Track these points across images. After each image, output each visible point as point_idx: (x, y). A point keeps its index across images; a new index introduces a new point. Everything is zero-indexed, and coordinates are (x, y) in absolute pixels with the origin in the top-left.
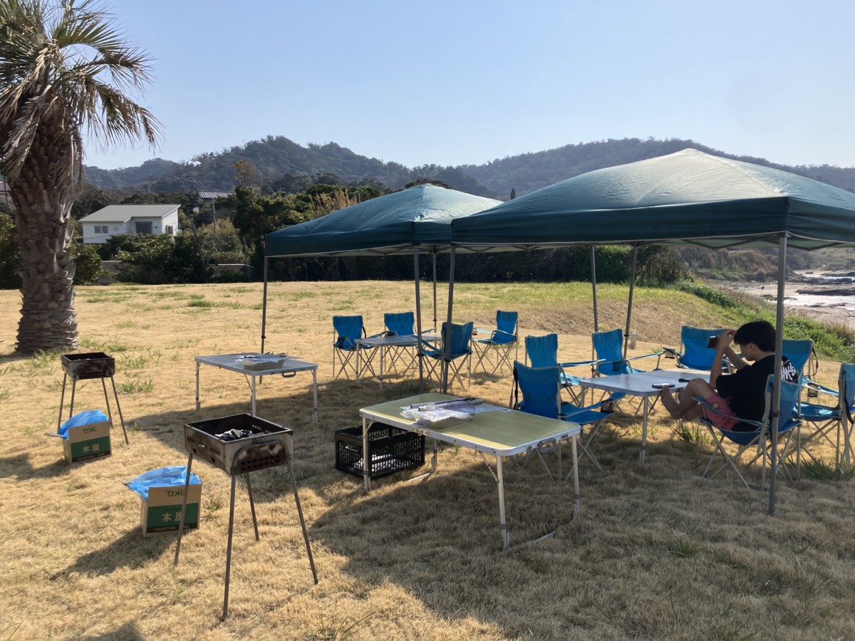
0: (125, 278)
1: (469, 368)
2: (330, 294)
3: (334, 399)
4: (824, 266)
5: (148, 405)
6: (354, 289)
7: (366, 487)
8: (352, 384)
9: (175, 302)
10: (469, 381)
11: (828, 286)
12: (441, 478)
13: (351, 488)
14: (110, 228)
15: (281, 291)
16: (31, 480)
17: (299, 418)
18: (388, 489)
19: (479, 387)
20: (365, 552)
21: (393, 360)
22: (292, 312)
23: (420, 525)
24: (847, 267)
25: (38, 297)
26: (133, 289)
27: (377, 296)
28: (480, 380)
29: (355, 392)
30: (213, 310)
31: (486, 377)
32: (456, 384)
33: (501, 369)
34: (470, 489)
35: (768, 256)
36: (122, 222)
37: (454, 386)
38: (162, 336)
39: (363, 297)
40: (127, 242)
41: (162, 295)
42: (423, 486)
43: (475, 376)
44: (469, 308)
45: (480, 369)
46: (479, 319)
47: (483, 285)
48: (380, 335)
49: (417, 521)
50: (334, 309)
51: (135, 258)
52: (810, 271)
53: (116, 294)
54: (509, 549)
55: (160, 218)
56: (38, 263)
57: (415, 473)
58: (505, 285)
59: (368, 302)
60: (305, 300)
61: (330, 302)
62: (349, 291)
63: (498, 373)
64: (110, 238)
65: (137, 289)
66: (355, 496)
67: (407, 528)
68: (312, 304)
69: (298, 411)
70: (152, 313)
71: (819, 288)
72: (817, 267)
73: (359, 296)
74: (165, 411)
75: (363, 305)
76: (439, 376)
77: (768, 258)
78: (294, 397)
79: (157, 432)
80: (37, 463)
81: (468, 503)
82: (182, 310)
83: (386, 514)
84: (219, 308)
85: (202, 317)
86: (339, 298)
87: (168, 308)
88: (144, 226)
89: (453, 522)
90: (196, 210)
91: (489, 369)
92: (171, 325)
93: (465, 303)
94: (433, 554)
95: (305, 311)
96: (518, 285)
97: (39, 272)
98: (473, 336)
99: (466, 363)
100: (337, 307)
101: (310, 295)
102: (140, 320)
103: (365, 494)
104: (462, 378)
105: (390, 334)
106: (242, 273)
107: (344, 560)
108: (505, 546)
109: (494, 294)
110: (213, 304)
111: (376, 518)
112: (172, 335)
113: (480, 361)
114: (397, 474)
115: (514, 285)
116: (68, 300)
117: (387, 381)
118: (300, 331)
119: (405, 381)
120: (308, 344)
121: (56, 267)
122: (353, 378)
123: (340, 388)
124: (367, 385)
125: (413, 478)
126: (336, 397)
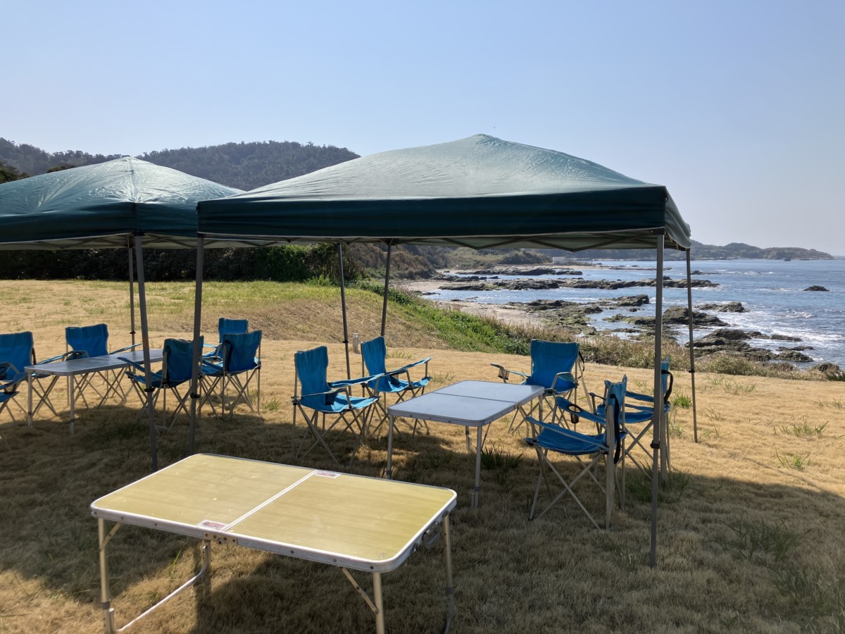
4: (457, 266)
11: (462, 283)
24: (474, 267)
35: (416, 256)
48: (61, 358)
52: (447, 270)
71: (456, 284)
72: (452, 267)
77: (416, 258)
105: (75, 356)
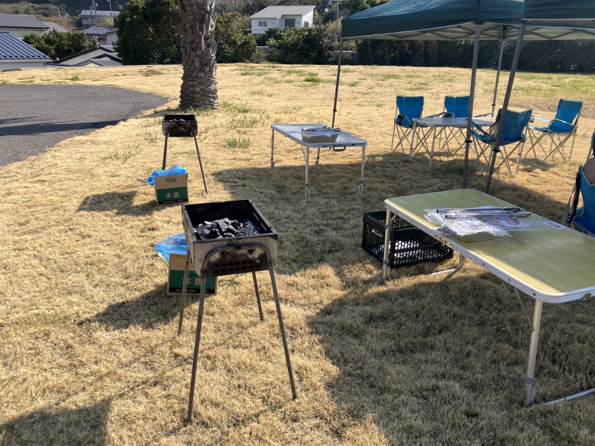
0: (270, 59)
1: (520, 154)
2: (412, 76)
3: (384, 171)
5: (240, 160)
6: (432, 74)
7: (384, 276)
8: (405, 158)
9: (297, 78)
10: (518, 167)
12: (466, 279)
13: (370, 272)
14: (268, 22)
15: (374, 73)
16: (124, 216)
17: (348, 187)
18: (407, 282)
19: (527, 173)
20: (360, 364)
21: (447, 139)
22: (378, 90)
23: (430, 339)
25: (192, 68)
26: (274, 67)
27: (450, 80)
28: (529, 166)
29: (406, 166)
30: (321, 85)
31: (536, 165)
32: (503, 169)
33: (553, 157)
34: (497, 299)
36: (276, 19)
37: (501, 171)
38: (278, 103)
39: (438, 81)
40: (278, 33)
41: (290, 72)
42: (444, 285)
43: (525, 162)
44: (529, 95)
45: (531, 155)
46: (538, 105)
47: (547, 75)
48: (438, 115)
49: (427, 332)
50: (411, 89)
51: (278, 44)
53: (261, 70)
54: (533, 407)
55: (301, 16)
56: (192, 42)
57: (440, 267)
58: (569, 76)
59: (441, 85)
60: (391, 80)
61: (409, 83)
62: (427, 75)
63: (549, 161)
64: (268, 30)
65: (276, 67)
66: (372, 284)
67: (414, 341)
68: (394, 84)
69: (350, 180)
70: (279, 84)
73: (435, 79)
74: (248, 167)
75: (436, 87)
76: (488, 159)
78: (352, 165)
79: (234, 184)
80: (137, 202)
81: (491, 316)
82: (299, 83)
83: (396, 315)
84: (325, 84)
85: (311, 90)
86: (417, 80)
87: (290, 81)
88: (290, 22)
89: (468, 343)
90: (327, 10)
91: (540, 155)
92: (288, 95)
93: (527, 90)
94: (435, 389)
95: (388, 89)
96: (580, 76)
97: (193, 49)
98: (530, 124)
99: (518, 148)
100: (414, 87)
101: (396, 77)
102: (269, 90)
103: (382, 283)
104: (511, 163)
105: (447, 116)
106: (350, 58)
107: (334, 370)
108: (528, 402)
109: (556, 83)
110: (322, 81)
111: (384, 318)
112: (285, 103)
113: (533, 147)
114: (420, 265)
115: (577, 76)
116: (211, 71)
117: (437, 158)
118: (379, 106)
119: (454, 161)
120: (381, 118)
121: (204, 46)
122: (407, 152)
123: (394, 161)
124: (418, 160)
125: (437, 271)
126: (387, 169)
